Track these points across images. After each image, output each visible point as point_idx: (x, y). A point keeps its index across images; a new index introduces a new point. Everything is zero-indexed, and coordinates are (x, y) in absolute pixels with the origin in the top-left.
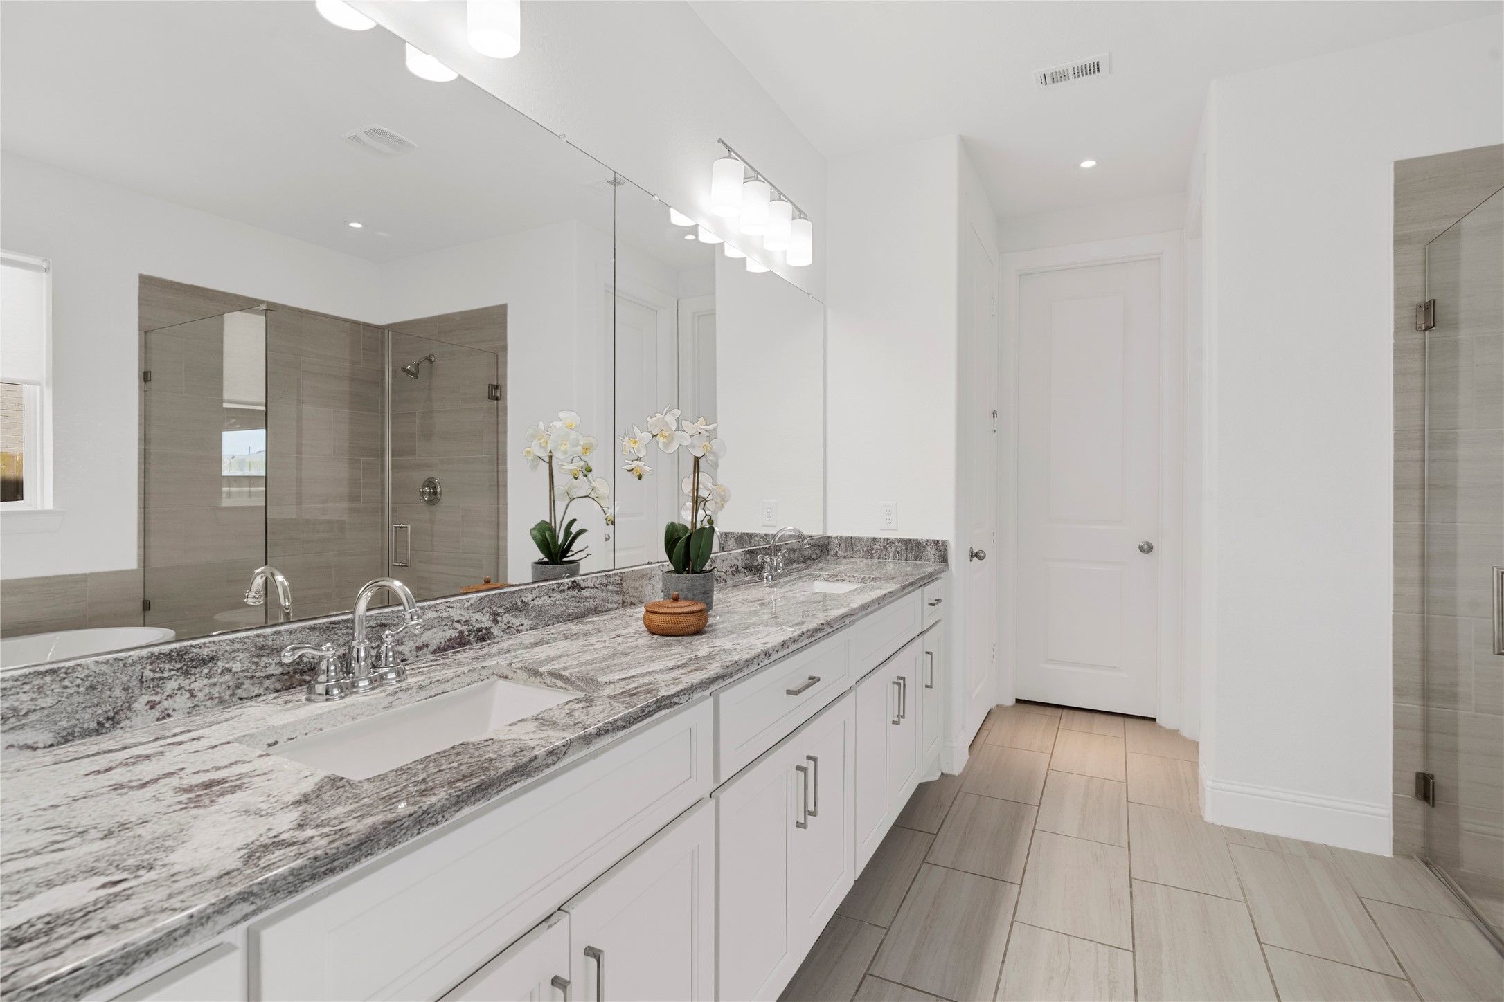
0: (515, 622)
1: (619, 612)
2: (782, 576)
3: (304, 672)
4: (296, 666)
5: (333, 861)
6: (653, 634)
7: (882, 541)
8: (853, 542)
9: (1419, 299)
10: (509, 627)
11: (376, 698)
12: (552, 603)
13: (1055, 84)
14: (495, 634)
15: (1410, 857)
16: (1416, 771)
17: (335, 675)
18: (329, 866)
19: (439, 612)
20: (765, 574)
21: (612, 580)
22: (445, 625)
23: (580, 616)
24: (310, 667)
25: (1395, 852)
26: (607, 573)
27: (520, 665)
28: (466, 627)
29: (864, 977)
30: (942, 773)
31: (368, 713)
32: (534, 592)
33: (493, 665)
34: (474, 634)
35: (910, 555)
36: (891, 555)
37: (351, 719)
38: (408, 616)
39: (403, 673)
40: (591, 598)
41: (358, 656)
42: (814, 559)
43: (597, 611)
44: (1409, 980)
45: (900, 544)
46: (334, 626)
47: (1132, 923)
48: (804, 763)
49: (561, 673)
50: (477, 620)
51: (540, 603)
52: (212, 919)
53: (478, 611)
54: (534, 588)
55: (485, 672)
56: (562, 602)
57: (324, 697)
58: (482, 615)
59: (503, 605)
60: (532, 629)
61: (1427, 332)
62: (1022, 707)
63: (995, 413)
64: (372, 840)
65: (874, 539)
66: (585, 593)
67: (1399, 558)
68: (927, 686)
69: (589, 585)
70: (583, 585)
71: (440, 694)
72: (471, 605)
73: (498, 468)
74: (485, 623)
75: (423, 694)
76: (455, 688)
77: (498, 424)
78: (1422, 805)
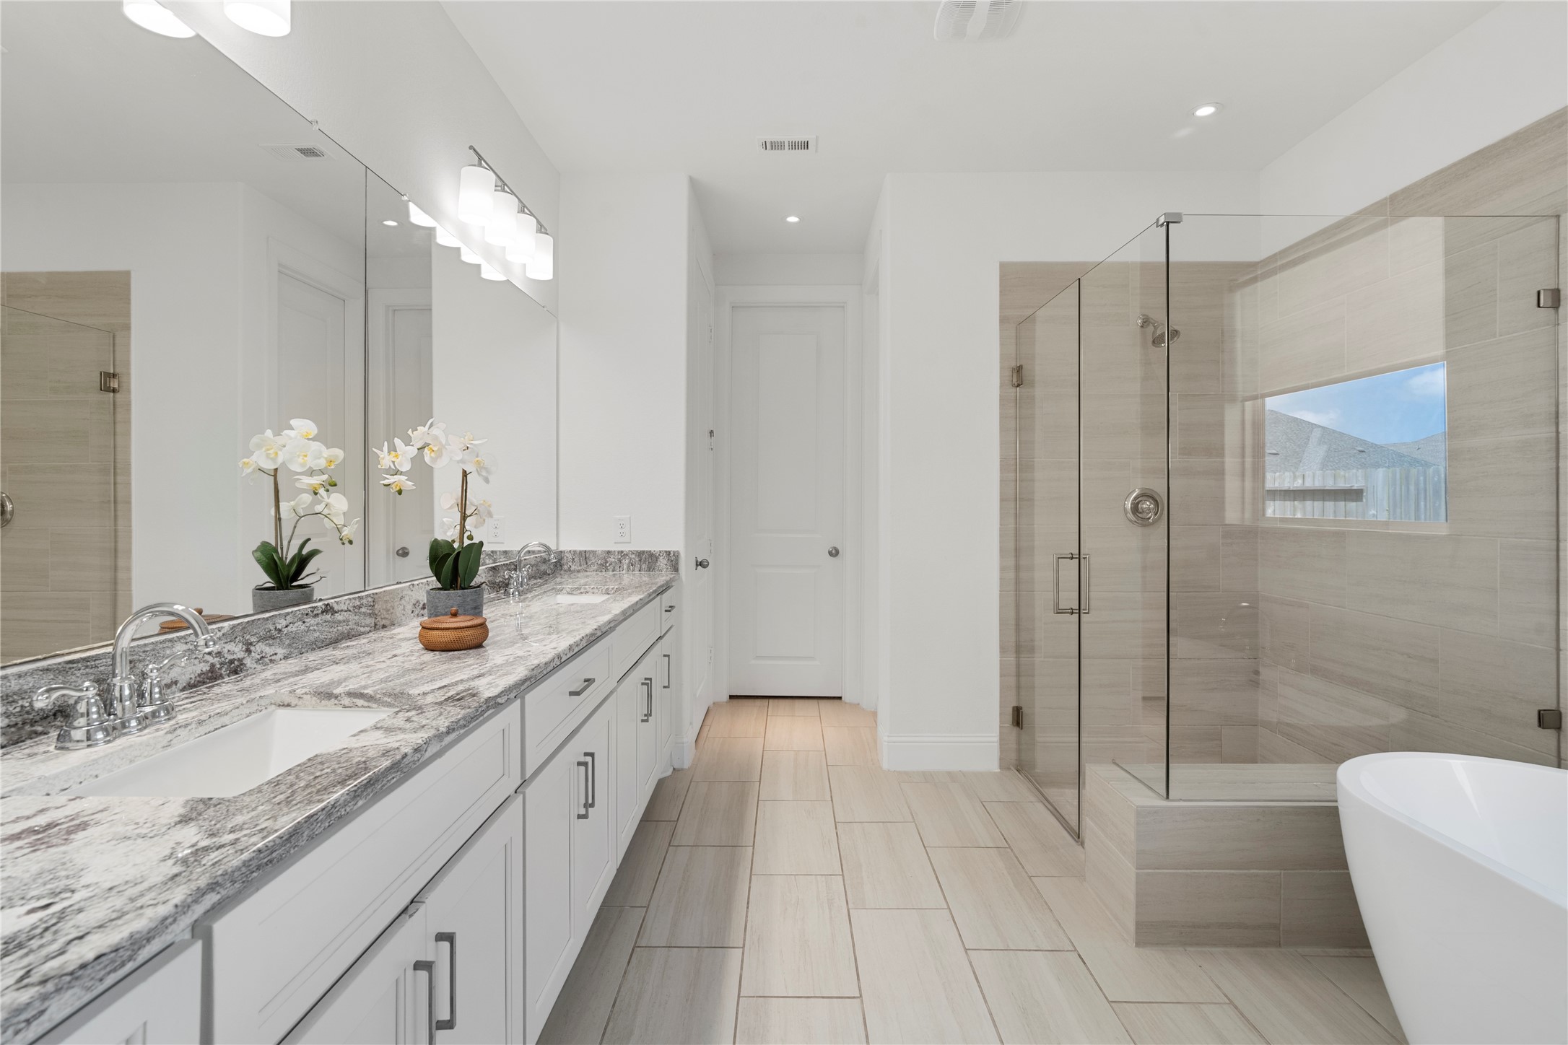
0: (269, 650)
1: (374, 635)
2: (529, 590)
3: (36, 722)
4: (26, 716)
5: (272, 853)
6: (433, 650)
7: (616, 553)
8: (587, 556)
9: (1013, 364)
10: (262, 657)
11: (154, 738)
12: (306, 629)
13: (773, 151)
14: (248, 665)
15: (1009, 769)
16: (1012, 706)
17: (97, 718)
18: (269, 858)
19: (189, 644)
20: (512, 590)
21: (364, 601)
22: (196, 658)
23: (334, 642)
24: (43, 715)
25: (1001, 767)
26: (360, 595)
27: (304, 691)
28: (218, 659)
29: (633, 950)
30: (674, 769)
31: (146, 754)
32: (288, 617)
33: (271, 694)
34: (226, 666)
35: (643, 566)
36: (625, 567)
37: (128, 762)
38: (202, 643)
39: (173, 709)
40: (344, 622)
41: (121, 695)
42: (549, 575)
43: (349, 636)
44: (1010, 847)
45: (633, 556)
46: (71, 666)
47: (840, 854)
48: (583, 759)
49: (362, 691)
50: (229, 651)
51: (294, 629)
52: (191, 908)
53: (230, 641)
54: (288, 614)
55: (263, 702)
56: (315, 627)
57: (86, 744)
58: (234, 645)
59: (256, 633)
60: (286, 658)
61: (1018, 388)
62: (735, 701)
63: (712, 432)
64: (298, 833)
65: (609, 552)
66: (339, 617)
68: (665, 687)
69: (342, 608)
70: (336, 608)
71: (219, 728)
72: (223, 635)
73: (115, 479)
74: (238, 654)
75: (203, 729)
76: (234, 720)
77: (114, 423)
78: (1015, 730)
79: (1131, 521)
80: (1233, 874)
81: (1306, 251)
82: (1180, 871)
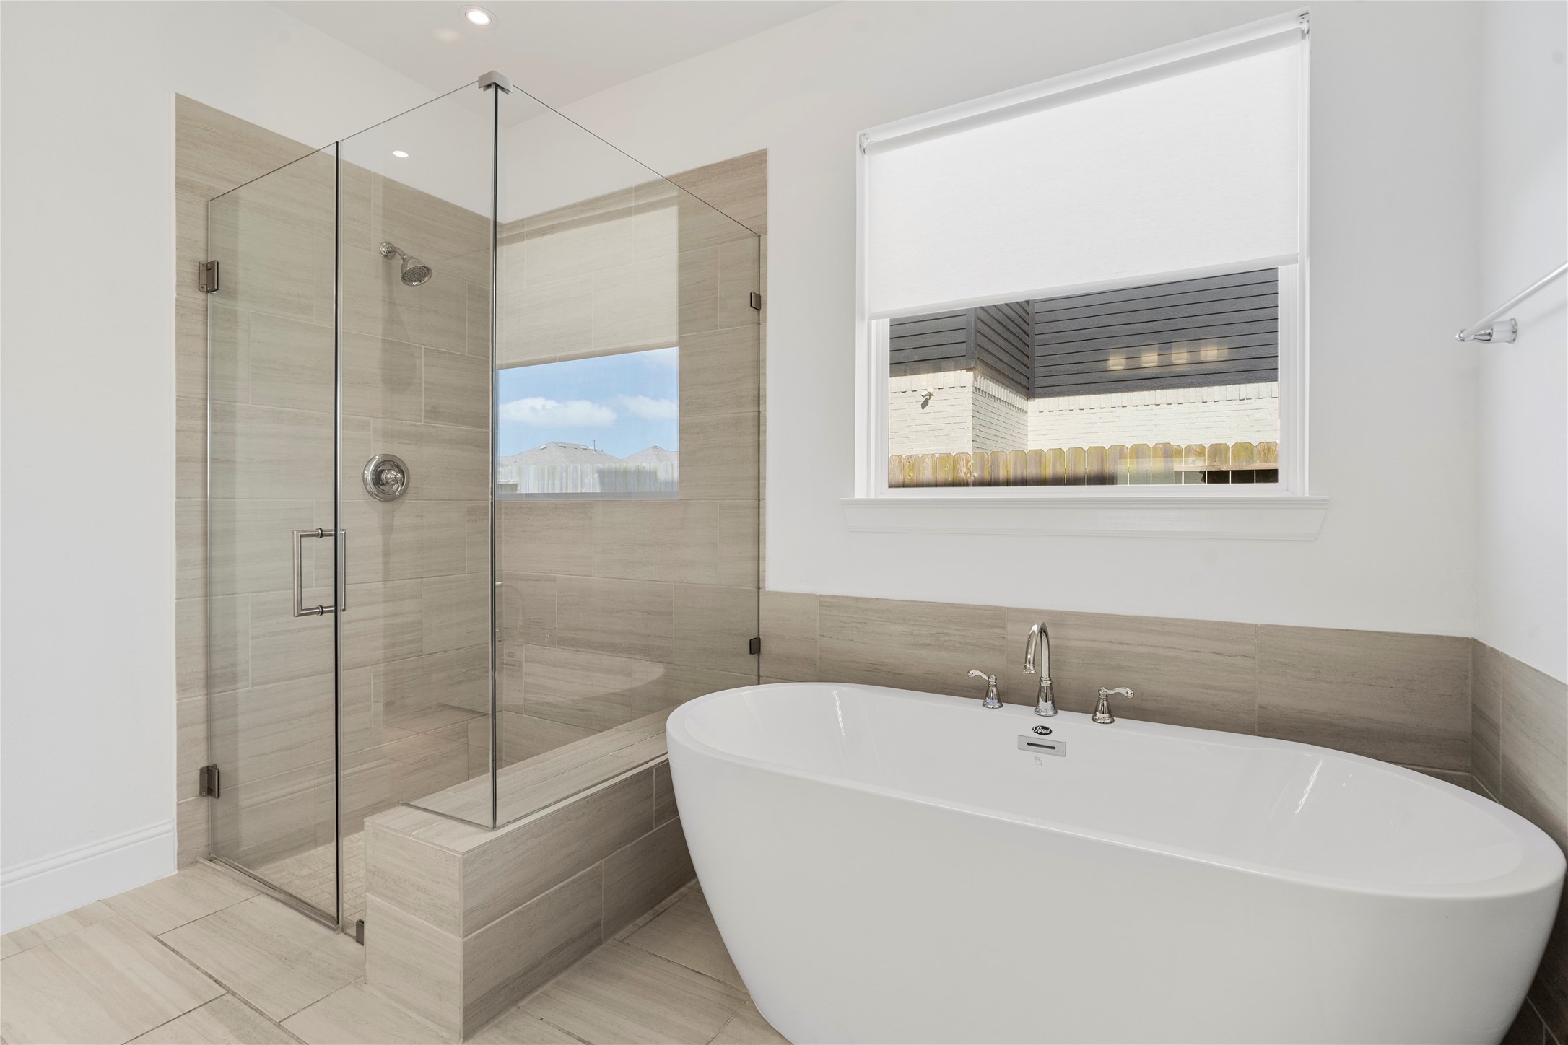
9: (202, 257)
15: (195, 863)
16: (199, 768)
25: (180, 866)
44: (229, 991)
61: (209, 295)
67: (182, 538)
78: (206, 801)
79: (371, 494)
80: (562, 887)
81: (555, 222)
82: (512, 913)
